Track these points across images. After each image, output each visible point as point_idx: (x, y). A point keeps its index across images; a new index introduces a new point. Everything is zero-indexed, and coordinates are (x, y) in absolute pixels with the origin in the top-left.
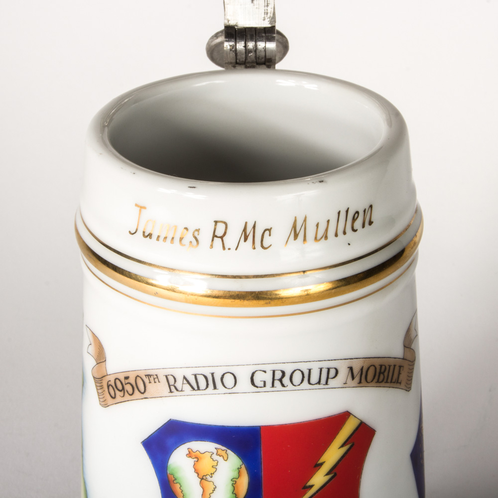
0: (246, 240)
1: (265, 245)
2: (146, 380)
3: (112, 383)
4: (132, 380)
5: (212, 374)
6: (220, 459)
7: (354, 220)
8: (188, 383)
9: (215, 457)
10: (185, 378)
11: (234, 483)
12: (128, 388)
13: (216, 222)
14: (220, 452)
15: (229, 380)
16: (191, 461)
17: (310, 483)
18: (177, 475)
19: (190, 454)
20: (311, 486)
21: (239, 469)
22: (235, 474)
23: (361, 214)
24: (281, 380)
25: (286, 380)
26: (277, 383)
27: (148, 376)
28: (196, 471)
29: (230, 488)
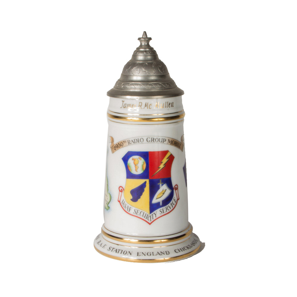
0: (146, 106)
1: (150, 108)
2: (123, 143)
3: (115, 146)
4: (120, 144)
5: (138, 139)
6: (139, 160)
7: (169, 105)
8: (133, 141)
9: (139, 159)
10: (132, 140)
11: (143, 166)
12: (119, 146)
13: (140, 103)
14: (140, 158)
15: (142, 140)
16: (133, 161)
17: (160, 167)
18: (130, 165)
19: (133, 159)
20: (160, 168)
21: (144, 162)
22: (143, 164)
23: (171, 104)
24: (153, 140)
25: (154, 140)
26: (152, 141)
27: (124, 141)
28: (134, 163)
29: (142, 167)
